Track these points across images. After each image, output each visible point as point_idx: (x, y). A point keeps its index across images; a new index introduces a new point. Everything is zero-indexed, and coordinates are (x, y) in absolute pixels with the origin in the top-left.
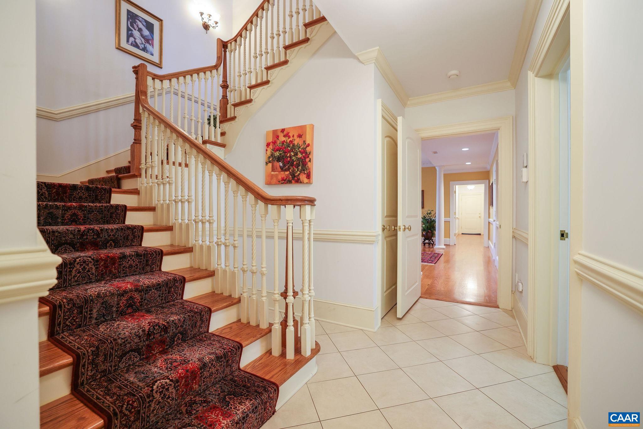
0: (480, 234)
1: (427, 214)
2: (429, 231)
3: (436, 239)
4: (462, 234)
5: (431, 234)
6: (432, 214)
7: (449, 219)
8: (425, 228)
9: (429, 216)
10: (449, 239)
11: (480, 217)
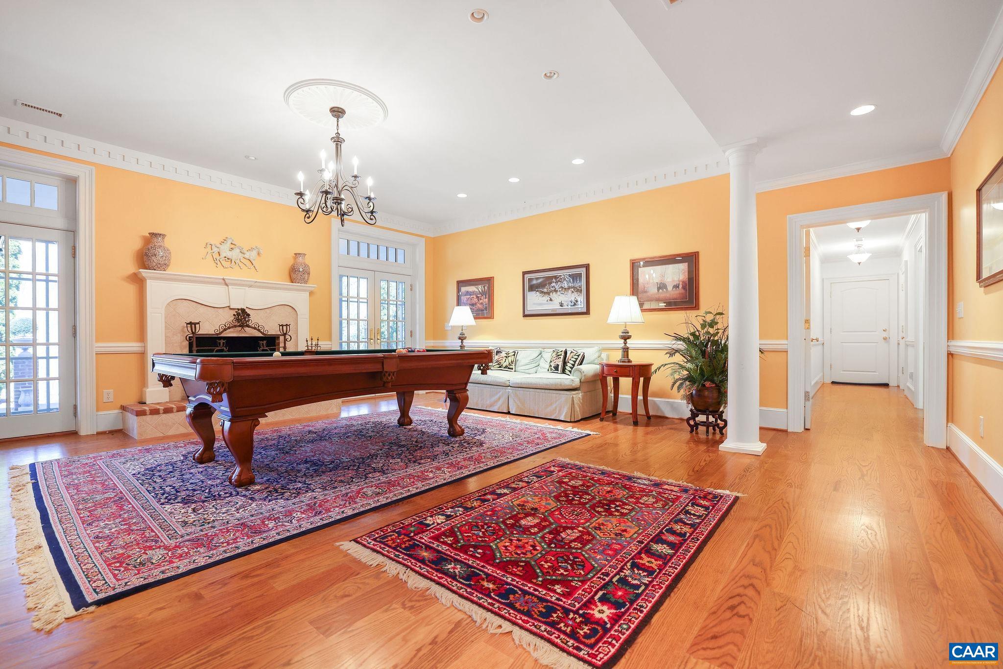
0: (886, 385)
1: (703, 326)
2: (708, 384)
3: (730, 412)
4: (833, 383)
5: (715, 395)
6: (720, 326)
7: (785, 342)
8: (696, 375)
9: (708, 333)
10: (785, 410)
11: (885, 339)
